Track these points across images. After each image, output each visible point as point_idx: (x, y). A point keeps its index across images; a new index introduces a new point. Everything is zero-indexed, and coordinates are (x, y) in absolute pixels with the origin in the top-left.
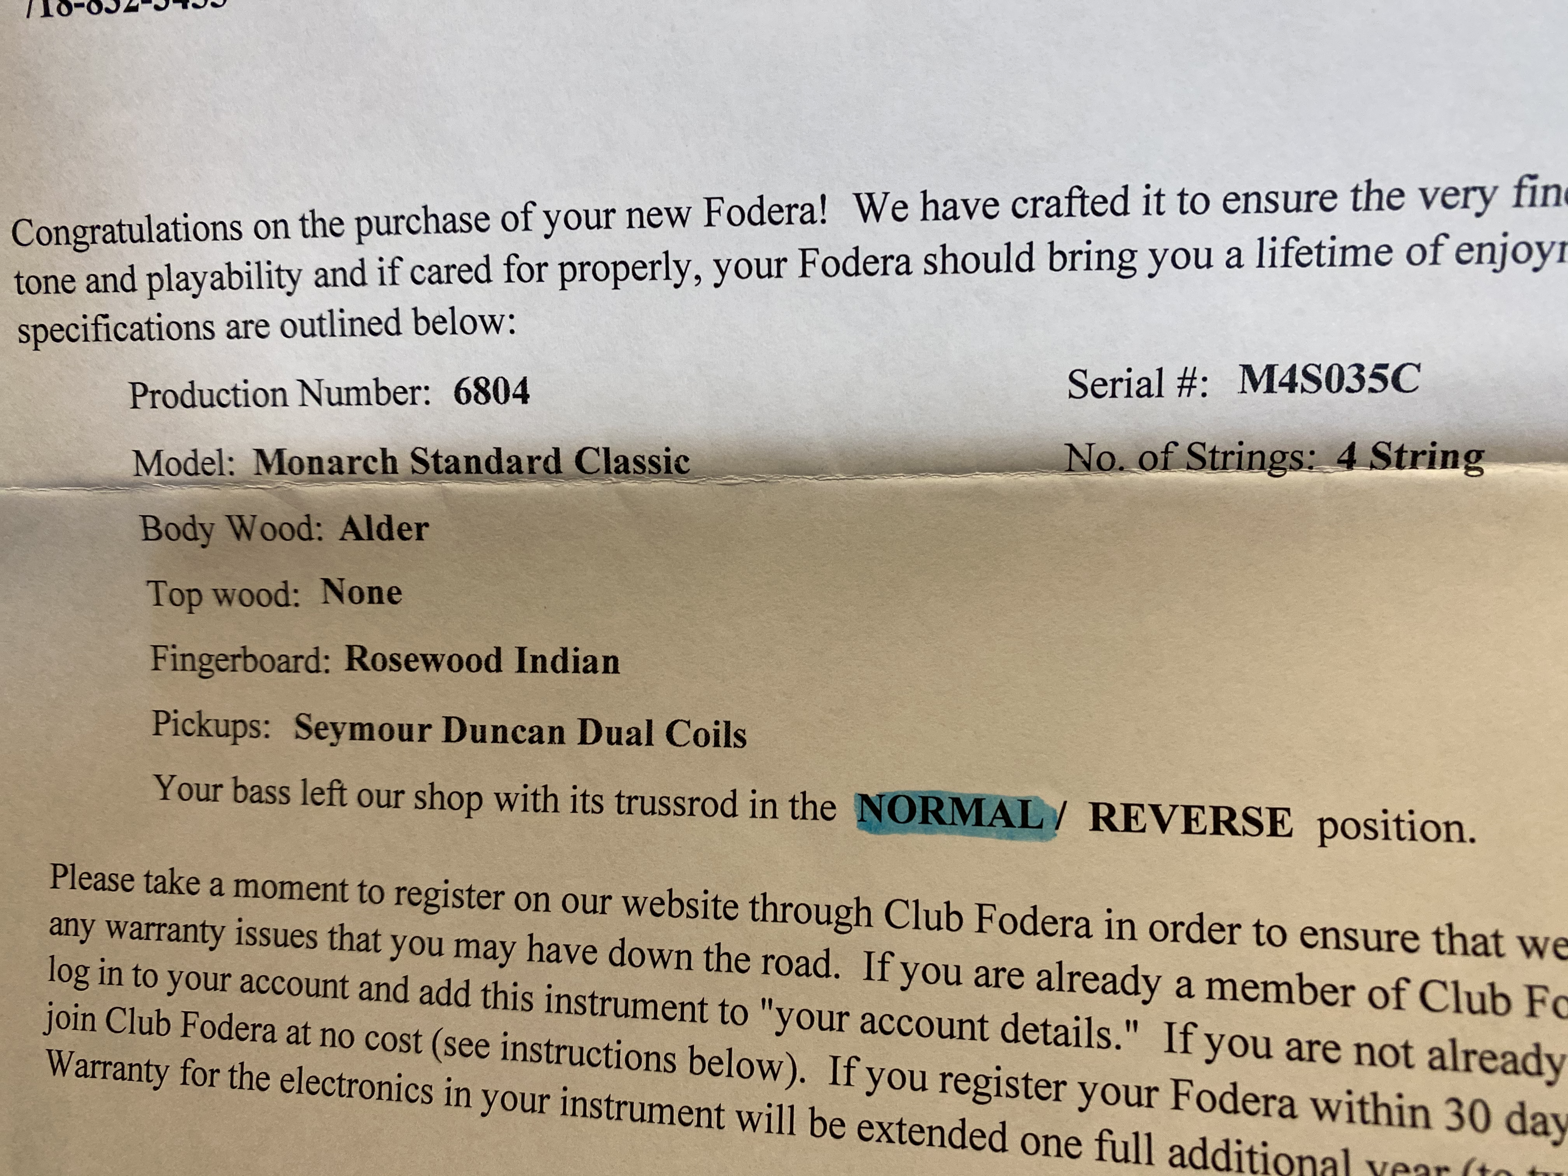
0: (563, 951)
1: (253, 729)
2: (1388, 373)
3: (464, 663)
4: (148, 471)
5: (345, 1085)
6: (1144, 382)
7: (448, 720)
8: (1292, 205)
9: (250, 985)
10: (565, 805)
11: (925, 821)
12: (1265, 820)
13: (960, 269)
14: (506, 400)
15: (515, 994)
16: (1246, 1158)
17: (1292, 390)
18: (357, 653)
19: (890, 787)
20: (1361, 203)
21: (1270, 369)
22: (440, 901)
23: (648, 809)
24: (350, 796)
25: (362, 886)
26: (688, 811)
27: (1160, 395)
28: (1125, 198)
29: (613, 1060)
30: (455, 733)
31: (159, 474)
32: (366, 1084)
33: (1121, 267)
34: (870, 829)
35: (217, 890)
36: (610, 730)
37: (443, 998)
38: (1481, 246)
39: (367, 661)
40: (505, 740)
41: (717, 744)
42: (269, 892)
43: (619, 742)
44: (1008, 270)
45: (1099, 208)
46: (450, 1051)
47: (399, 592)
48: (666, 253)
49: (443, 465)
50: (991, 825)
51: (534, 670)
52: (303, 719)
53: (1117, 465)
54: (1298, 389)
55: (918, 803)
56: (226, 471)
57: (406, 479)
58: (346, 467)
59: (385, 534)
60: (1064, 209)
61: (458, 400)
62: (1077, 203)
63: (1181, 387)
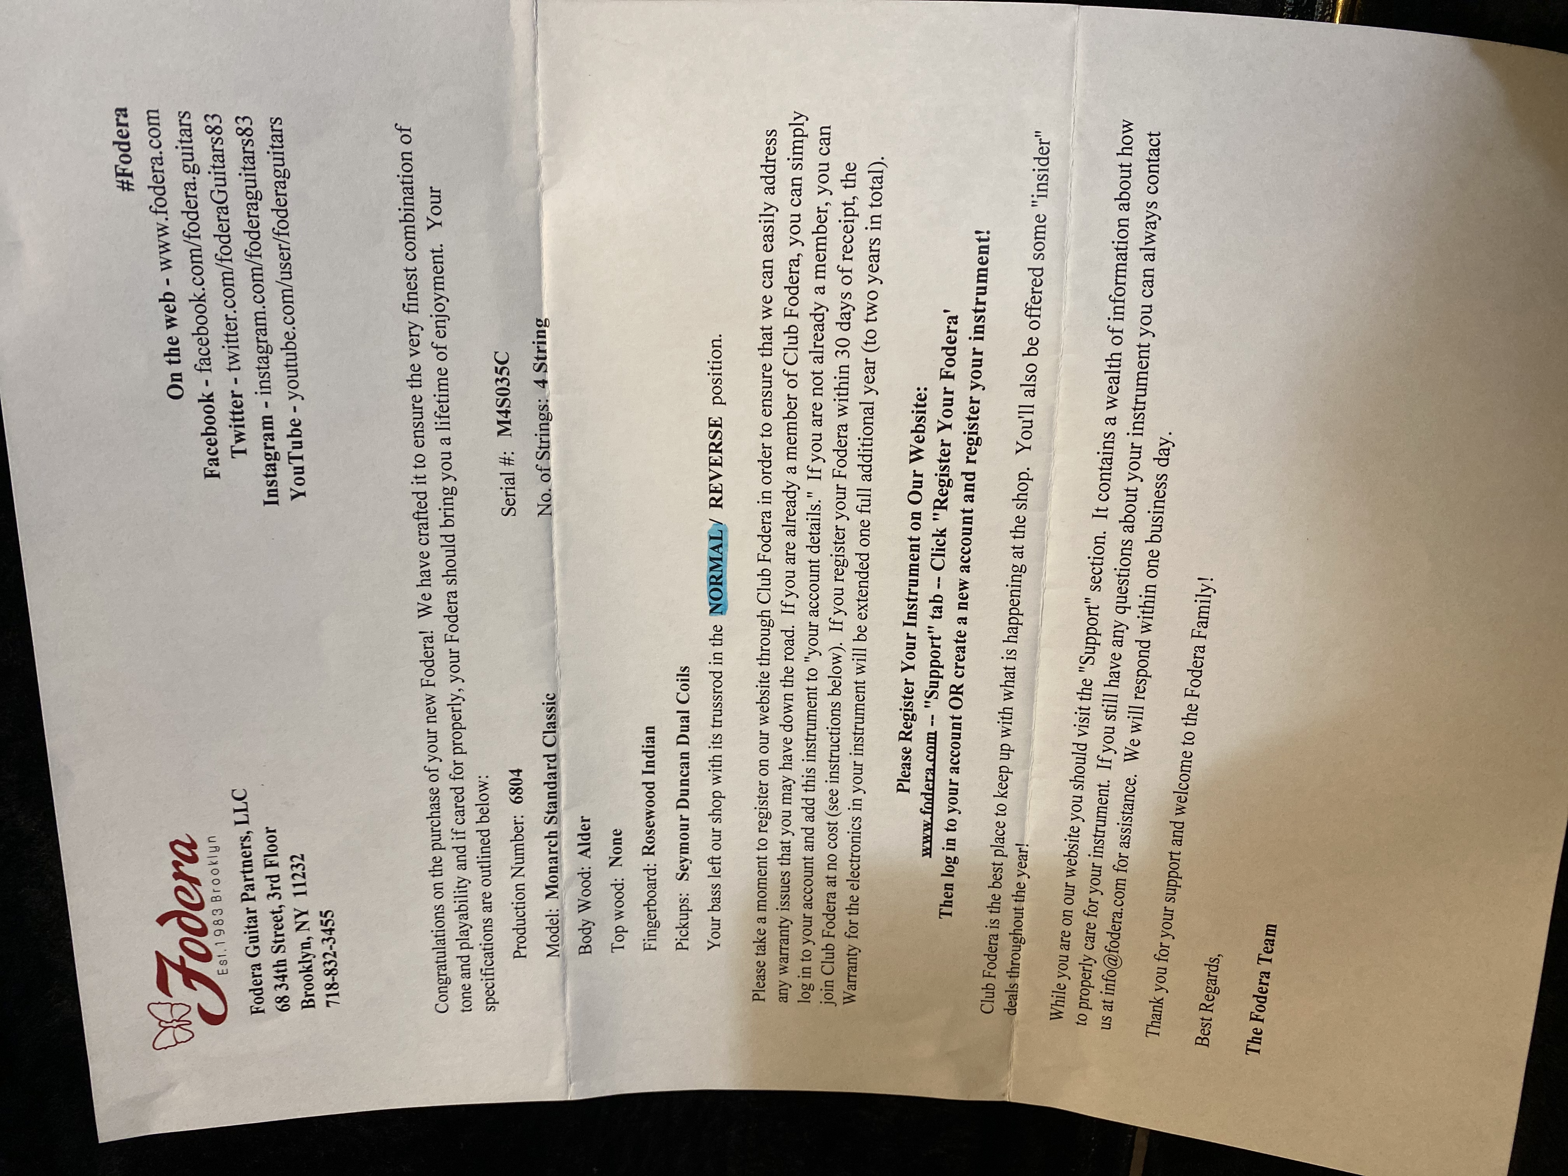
0: (787, 753)
1: (684, 901)
2: (500, 366)
3: (651, 799)
4: (557, 951)
5: (854, 859)
6: (507, 481)
7: (678, 807)
8: (419, 416)
9: (809, 904)
10: (718, 752)
11: (721, 584)
12: (714, 429)
13: (453, 568)
14: (520, 780)
15: (807, 776)
16: (866, 448)
17: (509, 412)
18: (646, 850)
19: (707, 599)
20: (418, 384)
21: (499, 423)
22: (765, 811)
23: (719, 713)
24: (716, 854)
25: (759, 849)
26: (720, 694)
27: (513, 474)
28: (418, 493)
29: (836, 731)
30: (684, 803)
31: (558, 945)
32: (853, 848)
33: (452, 494)
34: (726, 609)
35: (763, 920)
36: (682, 731)
37: (811, 811)
38: (437, 327)
39: (650, 845)
40: (687, 780)
41: (688, 680)
42: (763, 894)
43: (688, 726)
44: (454, 546)
45: (423, 505)
46: (836, 808)
47: (616, 830)
48: (448, 705)
49: (553, 810)
50: (721, 554)
51: (653, 766)
52: (679, 877)
53: (548, 493)
54: (508, 409)
55: (713, 587)
56: (557, 913)
57: (560, 826)
58: (554, 855)
59: (587, 837)
60: (424, 521)
61: (521, 802)
62: (421, 516)
63: (509, 464)
